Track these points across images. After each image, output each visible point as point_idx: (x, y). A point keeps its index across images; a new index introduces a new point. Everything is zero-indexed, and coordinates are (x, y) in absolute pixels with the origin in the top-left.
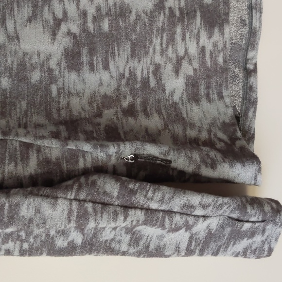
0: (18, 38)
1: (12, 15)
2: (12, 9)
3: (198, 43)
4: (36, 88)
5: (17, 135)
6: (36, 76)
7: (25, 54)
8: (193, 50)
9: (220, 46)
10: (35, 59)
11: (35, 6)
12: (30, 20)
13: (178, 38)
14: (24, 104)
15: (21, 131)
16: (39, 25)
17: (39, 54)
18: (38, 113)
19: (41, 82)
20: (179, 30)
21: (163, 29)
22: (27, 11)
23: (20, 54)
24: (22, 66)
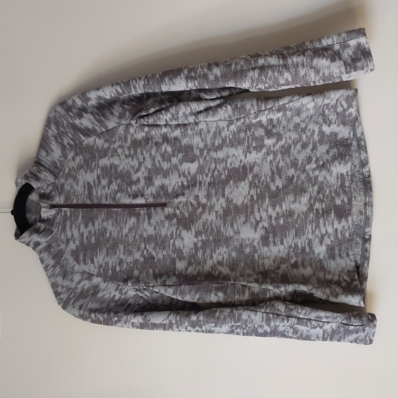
0: (239, 233)
1: (236, 222)
2: (236, 219)
3: (333, 227)
4: (248, 256)
5: (240, 281)
6: (247, 250)
7: (242, 240)
8: (330, 230)
9: (346, 228)
10: (247, 242)
11: (246, 216)
12: (244, 223)
13: (321, 225)
14: (243, 264)
15: (242, 279)
16: (249, 225)
17: (249, 239)
18: (249, 269)
19: (250, 252)
20: (321, 221)
21: (313, 221)
22: (243, 219)
23: (240, 240)
24: (241, 246)
